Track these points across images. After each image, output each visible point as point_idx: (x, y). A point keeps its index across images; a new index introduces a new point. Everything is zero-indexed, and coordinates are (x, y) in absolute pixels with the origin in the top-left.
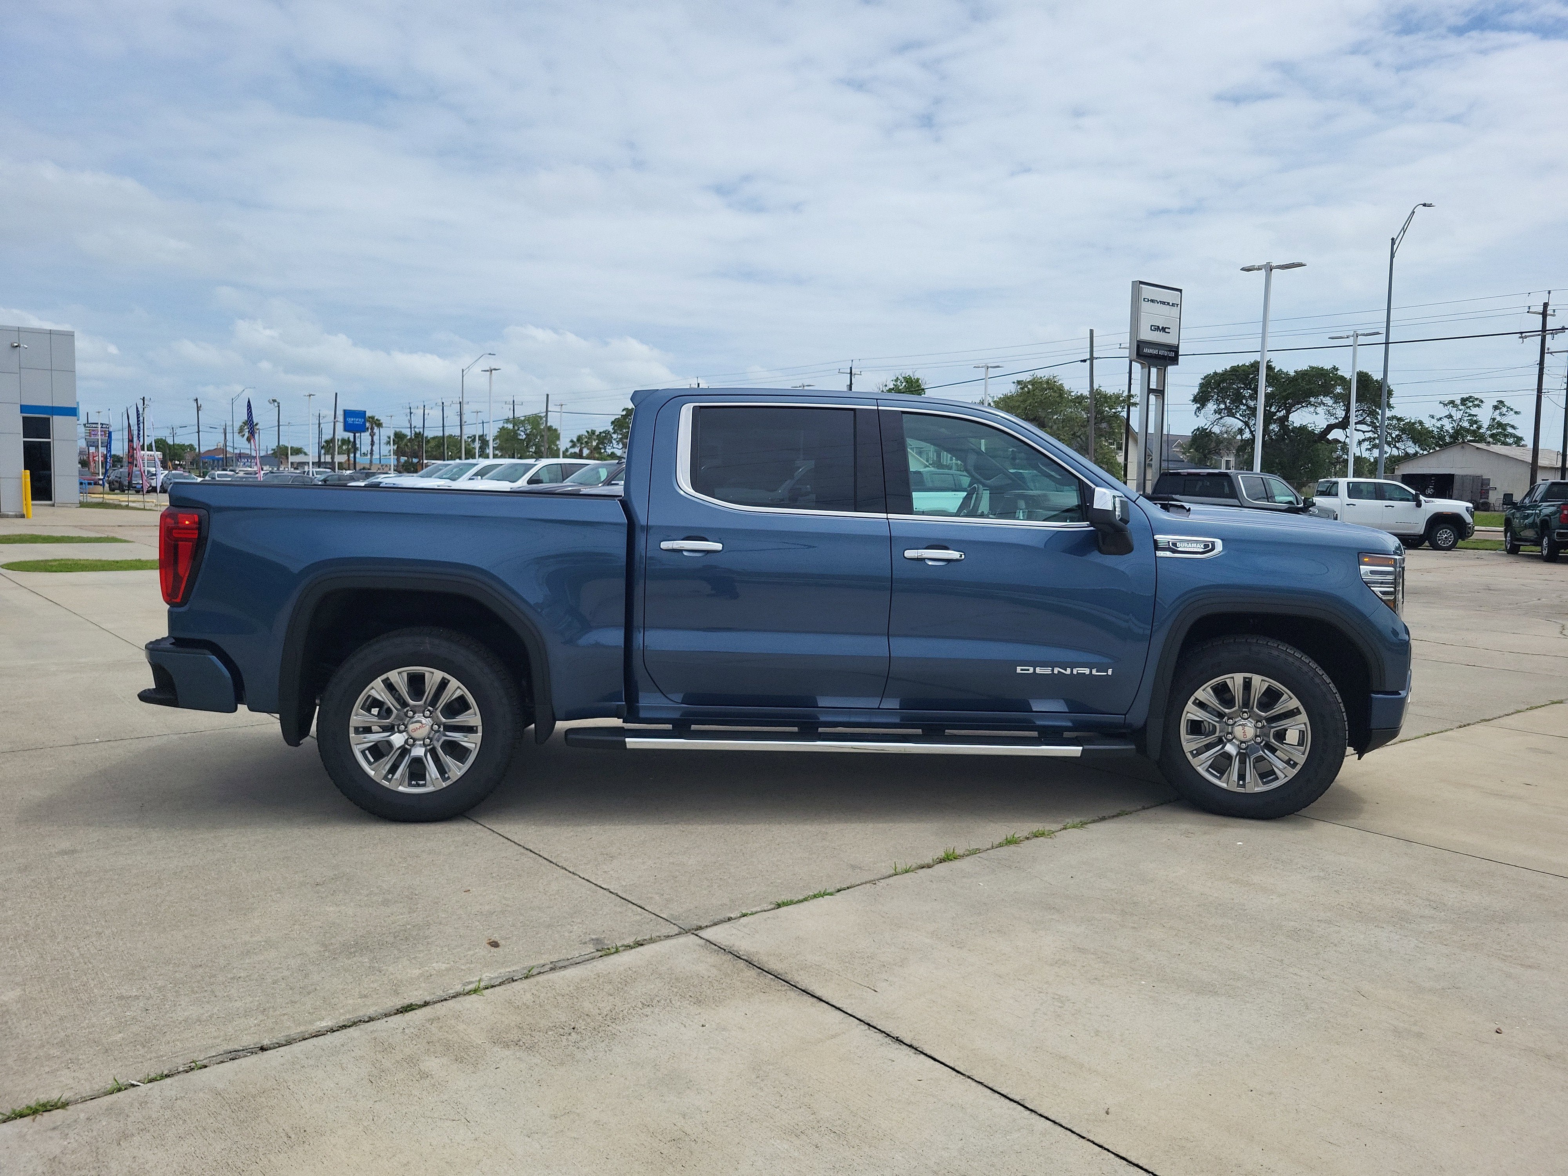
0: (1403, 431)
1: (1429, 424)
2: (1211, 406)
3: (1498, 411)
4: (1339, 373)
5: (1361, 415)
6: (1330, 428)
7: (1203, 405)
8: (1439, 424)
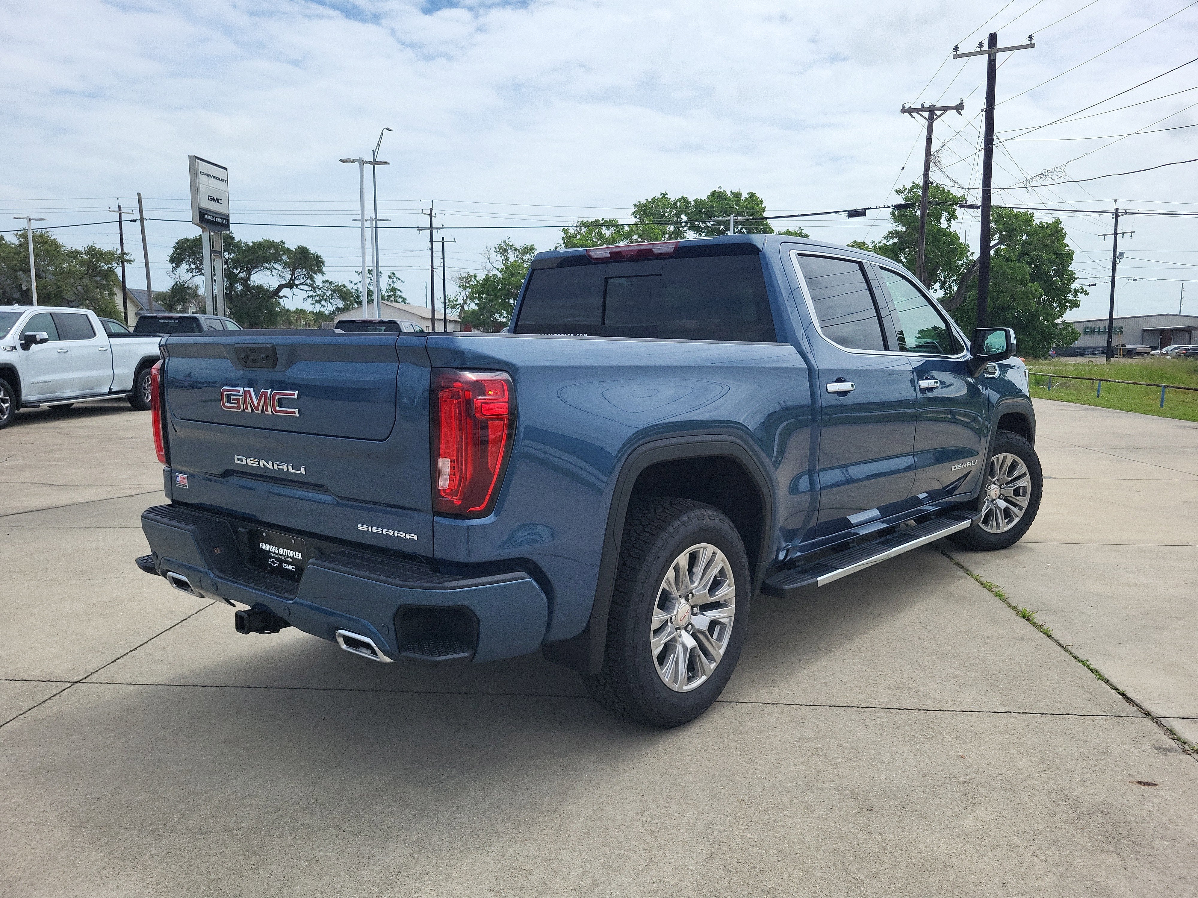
0: (334, 291)
1: (350, 286)
2: (184, 266)
3: (392, 280)
4: (286, 246)
5: (303, 278)
6: (281, 287)
7: (178, 266)
8: (355, 287)
